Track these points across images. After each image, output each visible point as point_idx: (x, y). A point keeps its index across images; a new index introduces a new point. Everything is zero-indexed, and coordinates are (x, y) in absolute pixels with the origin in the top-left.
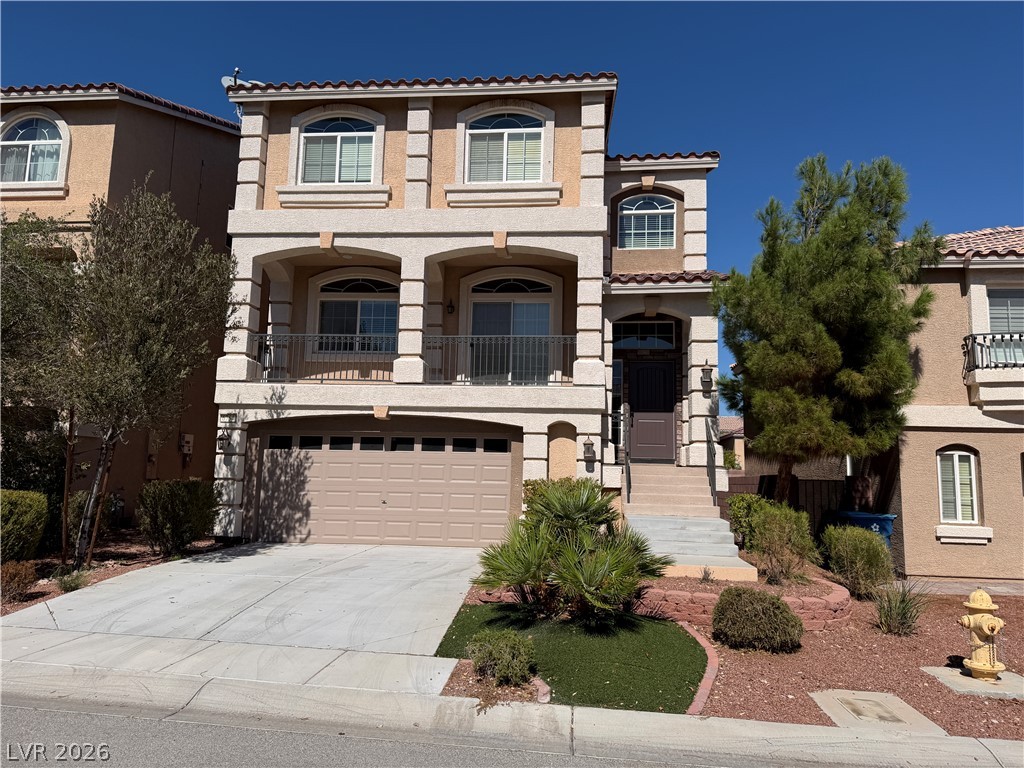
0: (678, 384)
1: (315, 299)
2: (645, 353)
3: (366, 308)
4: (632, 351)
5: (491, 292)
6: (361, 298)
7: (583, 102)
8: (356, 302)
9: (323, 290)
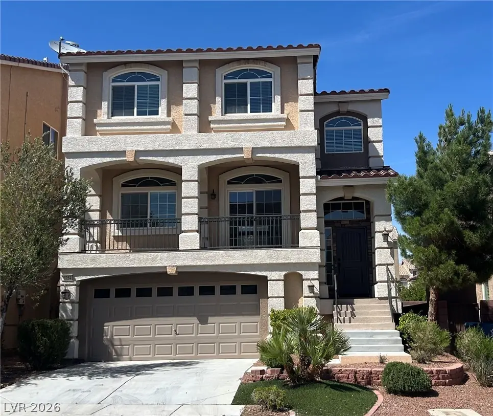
0: (369, 242)
1: (118, 193)
2: (345, 223)
3: (154, 198)
4: (338, 222)
5: (241, 183)
6: (150, 191)
7: (298, 61)
8: (147, 193)
9: (123, 186)
